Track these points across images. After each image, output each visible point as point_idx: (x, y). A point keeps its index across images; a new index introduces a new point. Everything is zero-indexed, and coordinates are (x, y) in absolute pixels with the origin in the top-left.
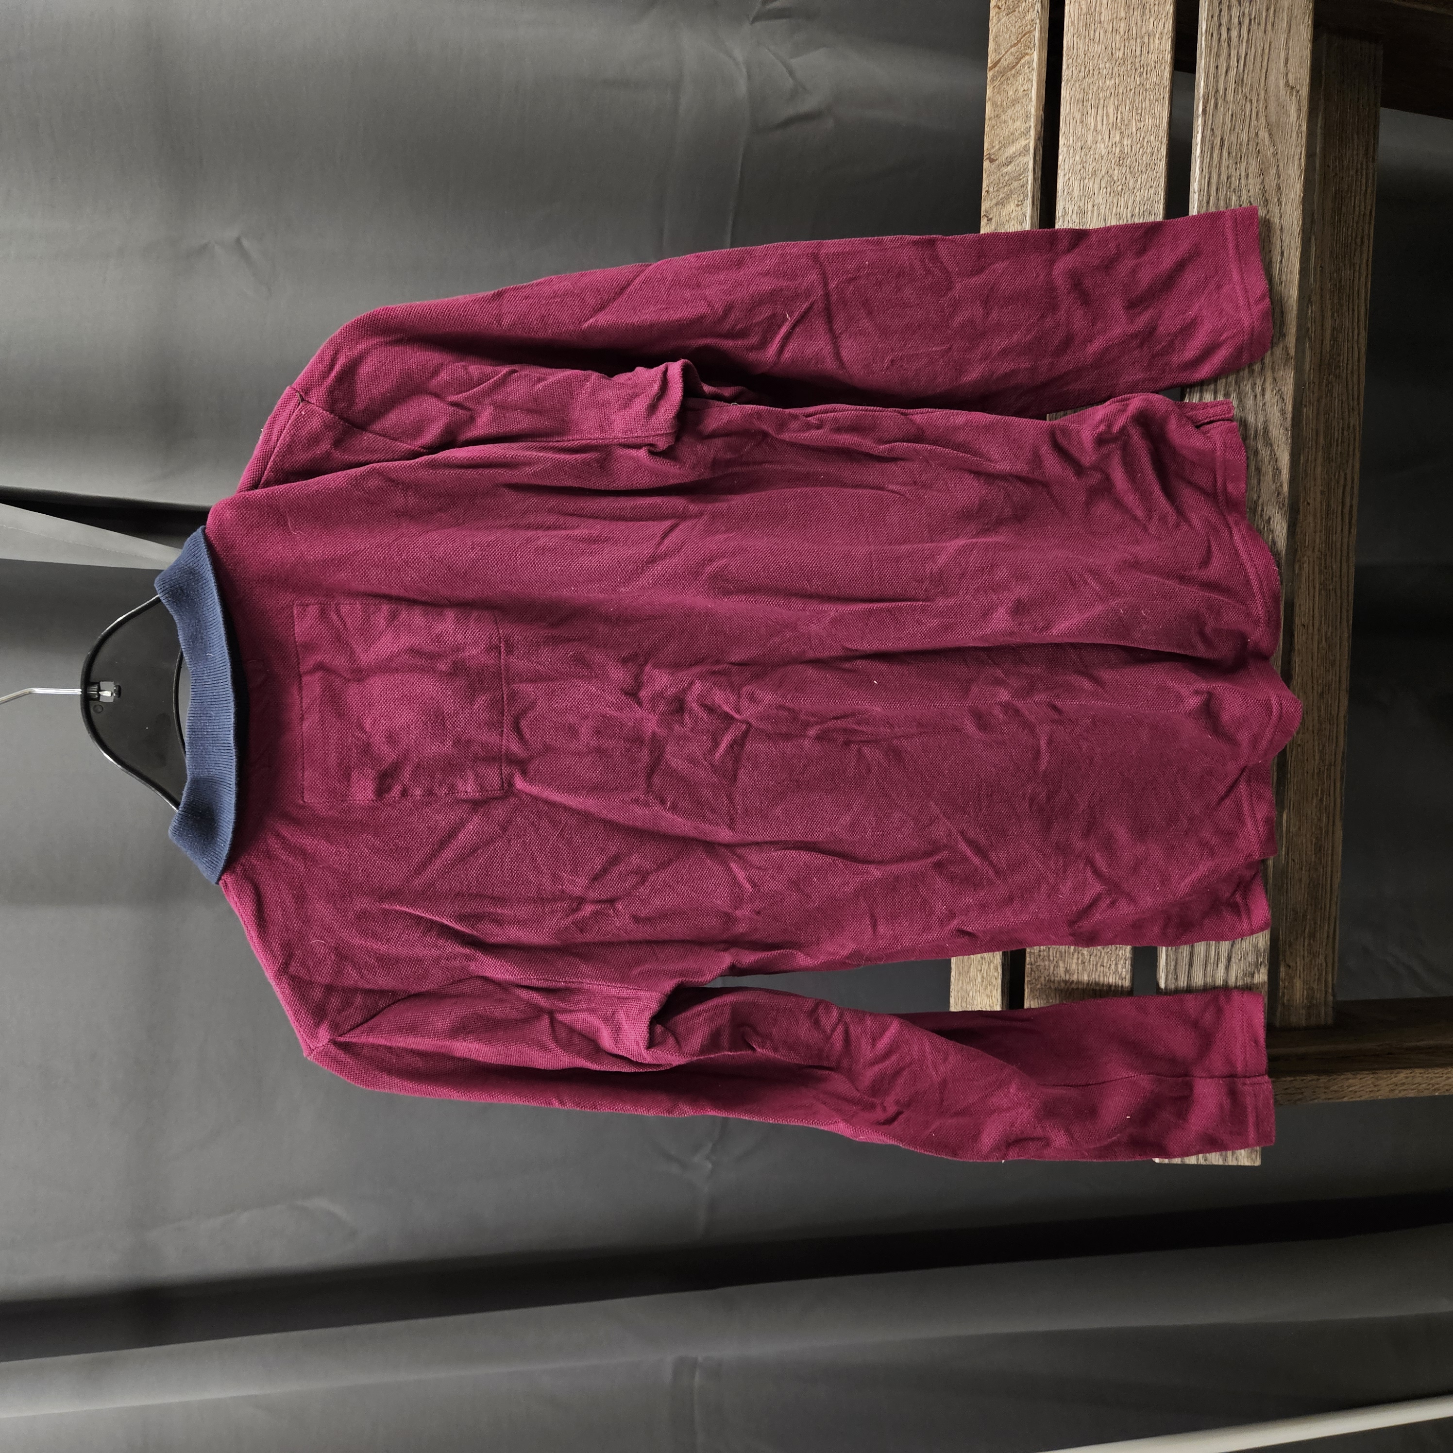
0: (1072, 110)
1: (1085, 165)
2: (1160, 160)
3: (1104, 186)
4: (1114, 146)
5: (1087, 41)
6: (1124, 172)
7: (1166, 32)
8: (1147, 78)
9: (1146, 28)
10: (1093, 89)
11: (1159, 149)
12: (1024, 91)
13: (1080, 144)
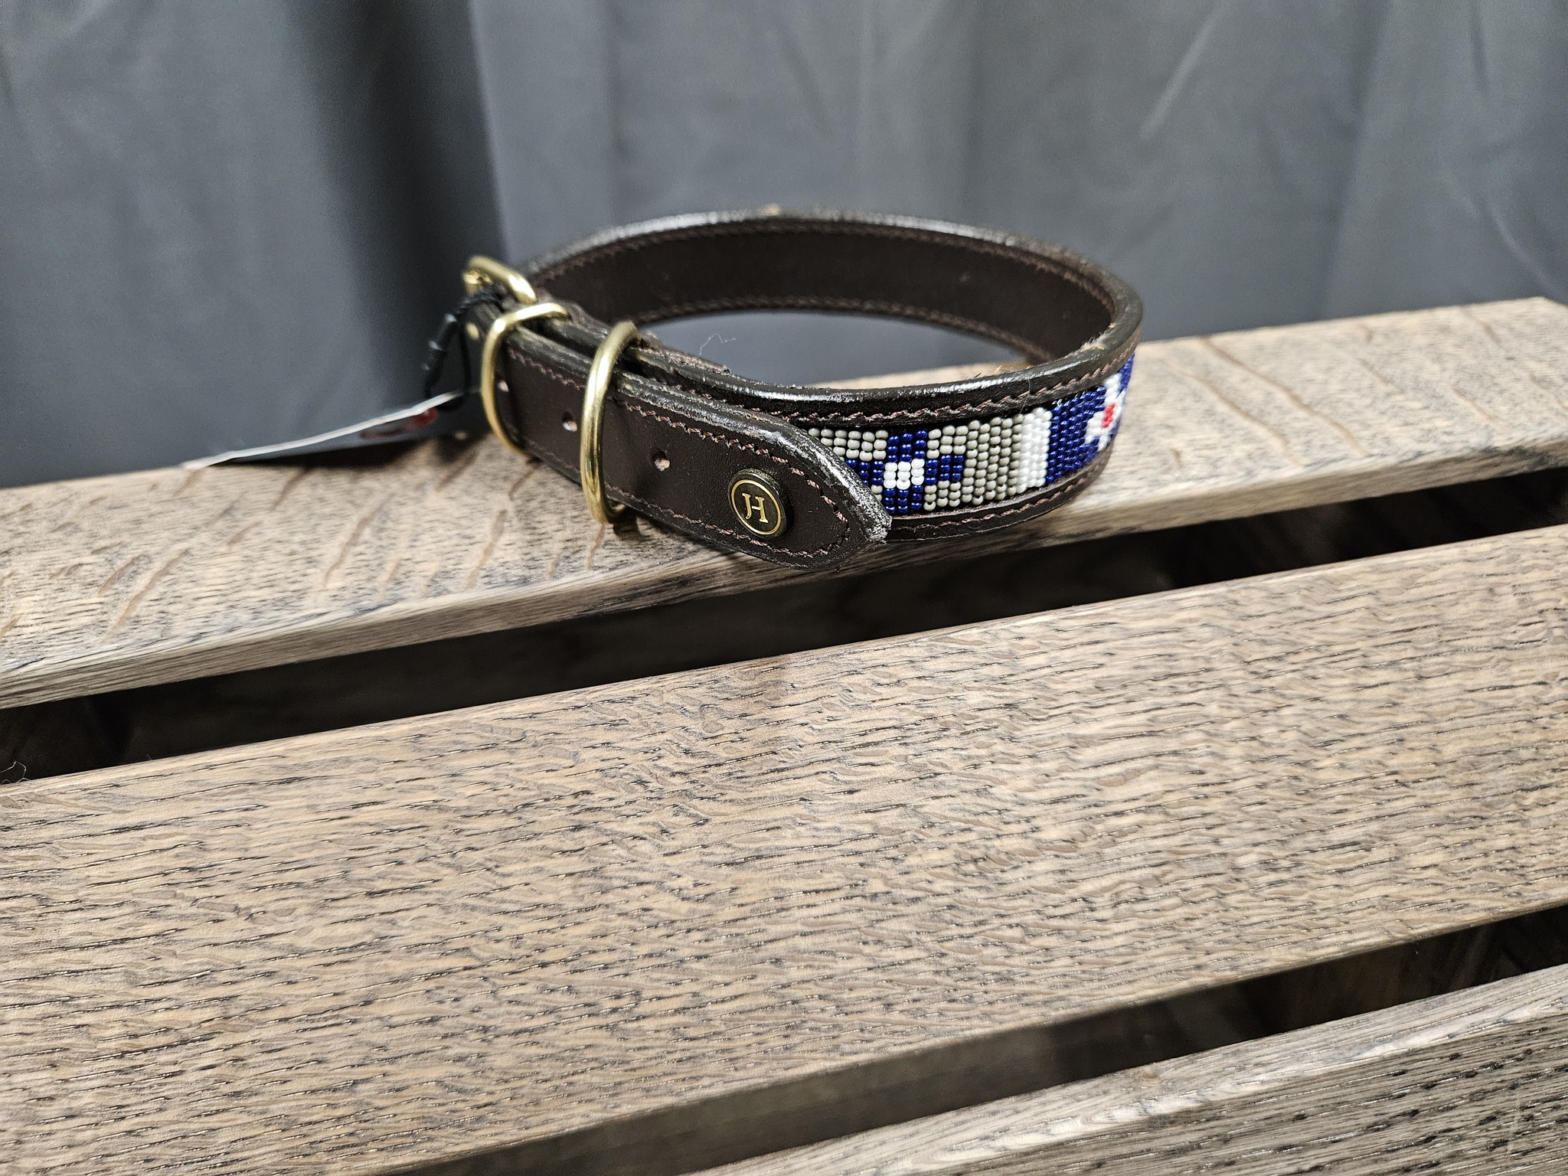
0: (1135, 641)
1: (953, 731)
2: (986, 1015)
3: (883, 823)
4: (1025, 827)
5: (1359, 645)
6: (938, 887)
7: (1407, 916)
8: (1255, 890)
9: (1416, 843)
10: (1212, 701)
11: (1026, 1000)
12: (1178, 454)
13: (1025, 695)
